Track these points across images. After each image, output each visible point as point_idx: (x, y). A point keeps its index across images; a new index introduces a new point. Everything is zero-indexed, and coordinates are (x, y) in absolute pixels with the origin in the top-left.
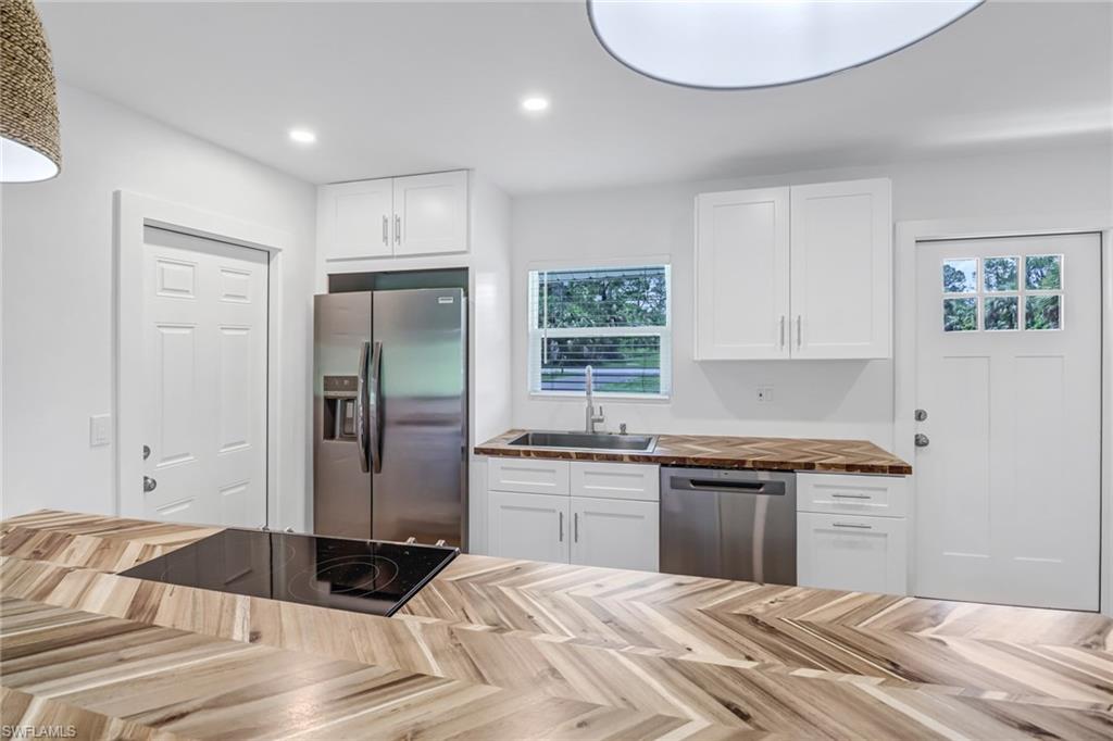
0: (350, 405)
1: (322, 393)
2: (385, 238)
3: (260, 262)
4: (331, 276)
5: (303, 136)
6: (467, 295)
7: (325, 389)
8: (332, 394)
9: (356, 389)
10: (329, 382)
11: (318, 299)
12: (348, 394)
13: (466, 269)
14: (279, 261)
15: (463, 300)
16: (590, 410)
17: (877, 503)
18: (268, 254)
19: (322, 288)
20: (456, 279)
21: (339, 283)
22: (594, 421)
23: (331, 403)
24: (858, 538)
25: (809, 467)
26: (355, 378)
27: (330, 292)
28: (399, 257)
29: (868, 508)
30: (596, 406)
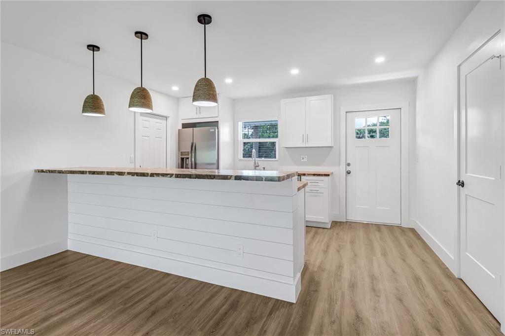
0: (187, 160)
1: (180, 156)
2: (197, 113)
3: (164, 120)
4: (183, 124)
5: (175, 88)
6: (218, 129)
7: (181, 155)
8: (183, 157)
9: (189, 155)
10: (182, 153)
11: (179, 130)
12: (187, 156)
13: (218, 122)
14: (169, 120)
15: (217, 130)
16: (255, 163)
17: (321, 184)
18: (166, 118)
19: (180, 127)
20: (215, 124)
21: (185, 126)
22: (256, 166)
23: (182, 159)
24: (316, 194)
25: (304, 175)
26: (189, 152)
27: (183, 128)
28: (201, 118)
29: (319, 186)
30: (256, 162)
